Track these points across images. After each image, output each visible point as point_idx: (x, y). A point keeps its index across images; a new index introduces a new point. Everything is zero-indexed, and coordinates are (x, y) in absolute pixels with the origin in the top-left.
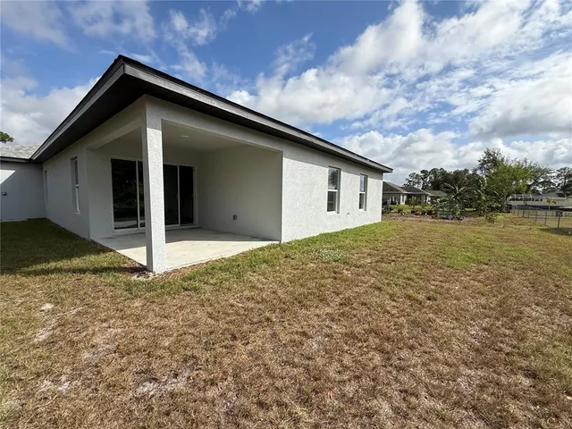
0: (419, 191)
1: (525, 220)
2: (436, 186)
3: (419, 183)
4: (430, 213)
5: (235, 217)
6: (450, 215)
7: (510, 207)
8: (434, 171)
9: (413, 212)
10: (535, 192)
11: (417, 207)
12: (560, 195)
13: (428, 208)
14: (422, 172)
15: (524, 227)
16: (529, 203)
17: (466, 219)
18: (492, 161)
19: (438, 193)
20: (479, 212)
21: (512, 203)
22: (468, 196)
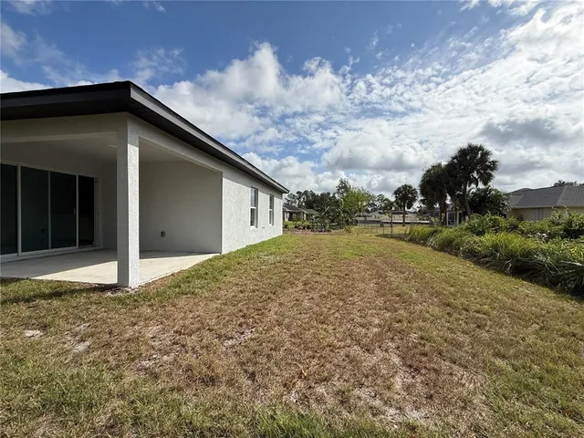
0: (297, 209)
1: (366, 230)
2: (309, 205)
3: (295, 202)
4: (308, 227)
5: (163, 234)
6: (323, 229)
7: (357, 222)
8: (306, 192)
9: (296, 227)
10: (367, 211)
11: (299, 223)
12: (380, 213)
13: (307, 223)
14: (298, 193)
15: (367, 235)
16: (368, 219)
17: (333, 231)
18: (344, 187)
19: (312, 211)
20: (340, 226)
21: (358, 219)
22: (332, 214)
